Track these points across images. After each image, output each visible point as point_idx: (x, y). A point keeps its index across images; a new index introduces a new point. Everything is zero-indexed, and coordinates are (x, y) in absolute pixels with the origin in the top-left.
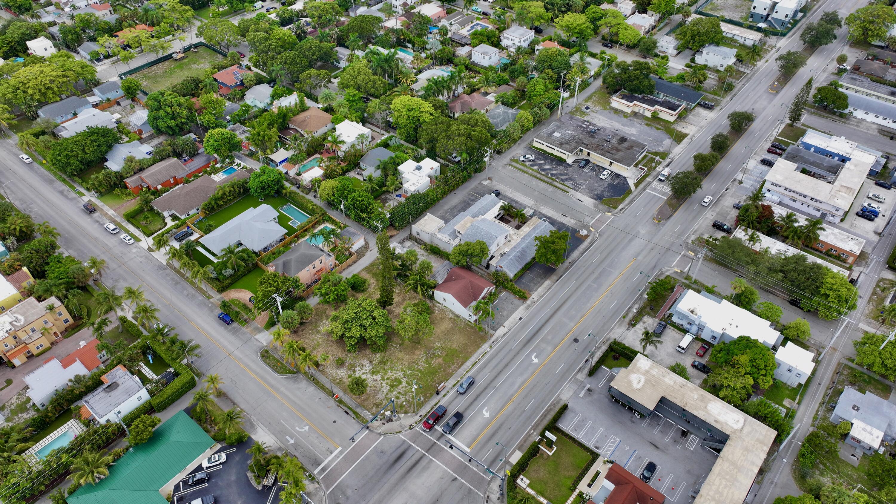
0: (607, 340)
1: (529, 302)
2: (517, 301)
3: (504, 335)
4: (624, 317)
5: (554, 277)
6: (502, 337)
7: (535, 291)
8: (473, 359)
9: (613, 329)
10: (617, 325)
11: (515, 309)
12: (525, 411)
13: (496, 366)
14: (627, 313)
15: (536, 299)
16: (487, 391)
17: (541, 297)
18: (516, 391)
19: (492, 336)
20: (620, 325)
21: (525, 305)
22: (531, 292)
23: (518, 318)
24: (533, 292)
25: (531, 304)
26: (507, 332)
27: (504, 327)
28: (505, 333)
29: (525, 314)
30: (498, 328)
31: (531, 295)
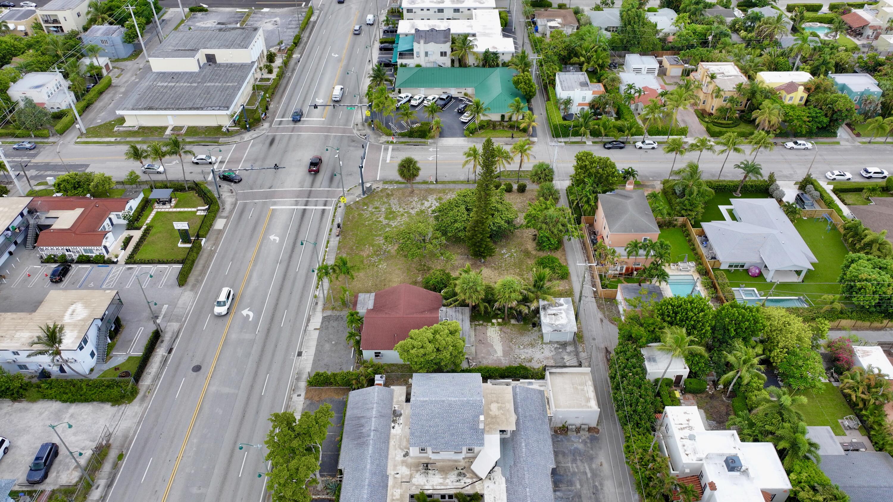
0: (145, 396)
3: (309, 320)
4: (121, 457)
6: (310, 316)
9: (139, 423)
10: (132, 432)
11: (316, 360)
12: (232, 260)
14: (116, 466)
15: (295, 397)
16: (288, 255)
18: (252, 272)
19: (324, 309)
20: (126, 437)
21: (305, 376)
22: (308, 402)
23: (304, 352)
24: (305, 405)
25: (296, 384)
26: (307, 325)
27: (315, 329)
28: (310, 324)
29: (298, 364)
30: (322, 323)
31: (305, 399)
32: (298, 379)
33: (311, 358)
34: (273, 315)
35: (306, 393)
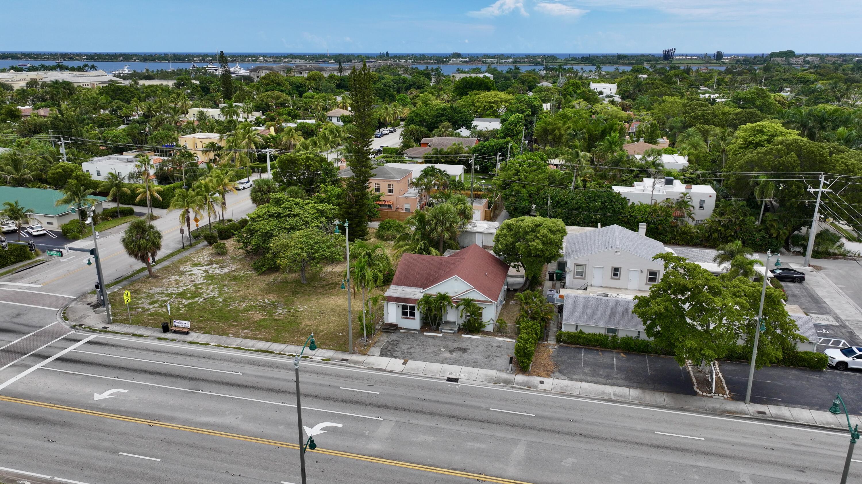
1: (520, 378)
2: (503, 361)
3: (380, 370)
5: (662, 398)
6: (368, 368)
7: (571, 379)
8: (276, 347)
11: (475, 364)
12: (115, 452)
13: (270, 378)
15: (541, 387)
16: (184, 382)
17: (562, 393)
18: (186, 422)
19: (364, 353)
21: (504, 376)
22: (557, 374)
23: (450, 376)
24: (563, 377)
25: (517, 384)
26: (391, 372)
27: (405, 363)
28: (388, 369)
29: (475, 382)
30: (395, 357)
31: (549, 376)
32: (507, 382)
33: (466, 369)
34: (342, 401)
35: (539, 376)
